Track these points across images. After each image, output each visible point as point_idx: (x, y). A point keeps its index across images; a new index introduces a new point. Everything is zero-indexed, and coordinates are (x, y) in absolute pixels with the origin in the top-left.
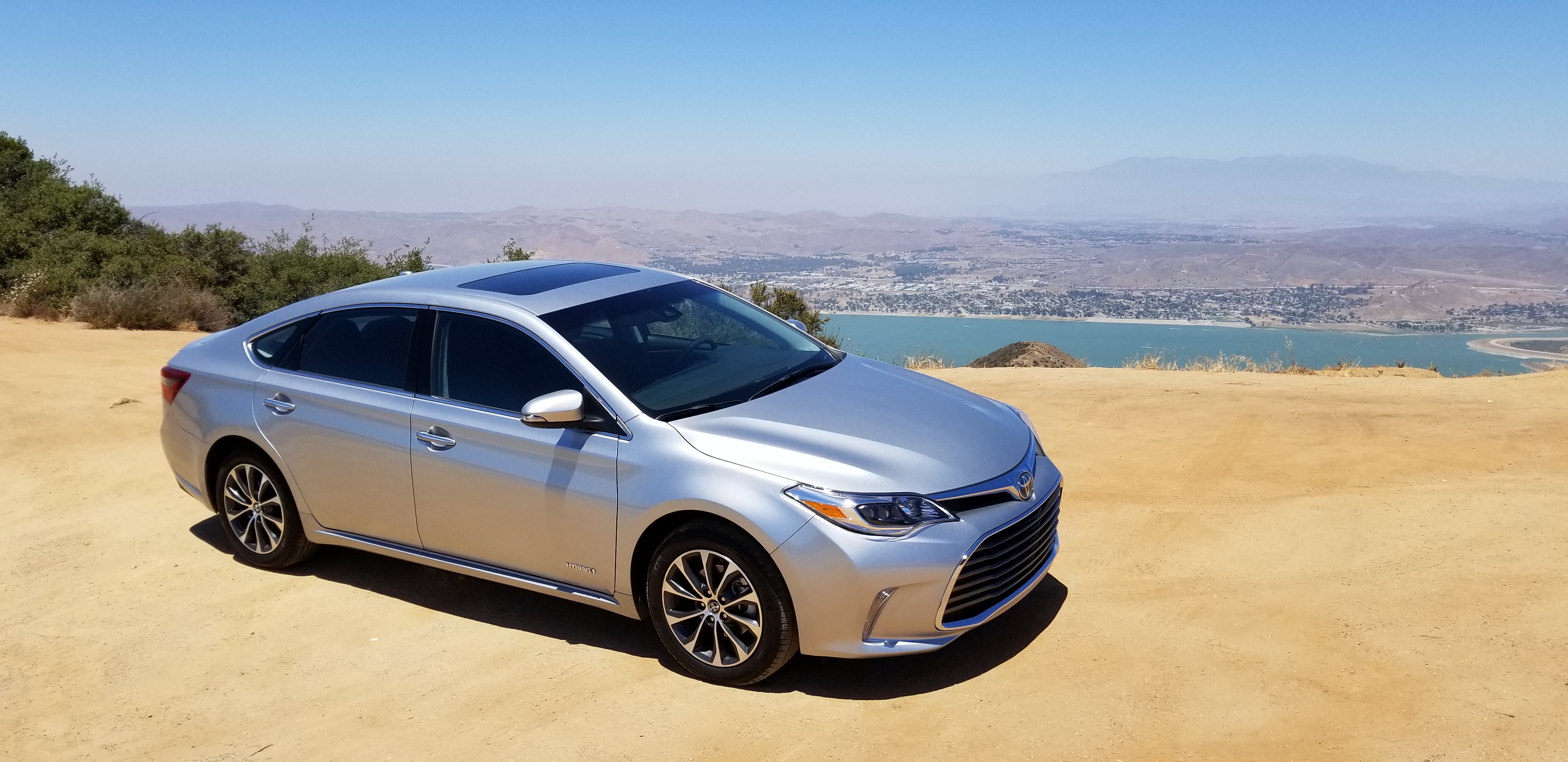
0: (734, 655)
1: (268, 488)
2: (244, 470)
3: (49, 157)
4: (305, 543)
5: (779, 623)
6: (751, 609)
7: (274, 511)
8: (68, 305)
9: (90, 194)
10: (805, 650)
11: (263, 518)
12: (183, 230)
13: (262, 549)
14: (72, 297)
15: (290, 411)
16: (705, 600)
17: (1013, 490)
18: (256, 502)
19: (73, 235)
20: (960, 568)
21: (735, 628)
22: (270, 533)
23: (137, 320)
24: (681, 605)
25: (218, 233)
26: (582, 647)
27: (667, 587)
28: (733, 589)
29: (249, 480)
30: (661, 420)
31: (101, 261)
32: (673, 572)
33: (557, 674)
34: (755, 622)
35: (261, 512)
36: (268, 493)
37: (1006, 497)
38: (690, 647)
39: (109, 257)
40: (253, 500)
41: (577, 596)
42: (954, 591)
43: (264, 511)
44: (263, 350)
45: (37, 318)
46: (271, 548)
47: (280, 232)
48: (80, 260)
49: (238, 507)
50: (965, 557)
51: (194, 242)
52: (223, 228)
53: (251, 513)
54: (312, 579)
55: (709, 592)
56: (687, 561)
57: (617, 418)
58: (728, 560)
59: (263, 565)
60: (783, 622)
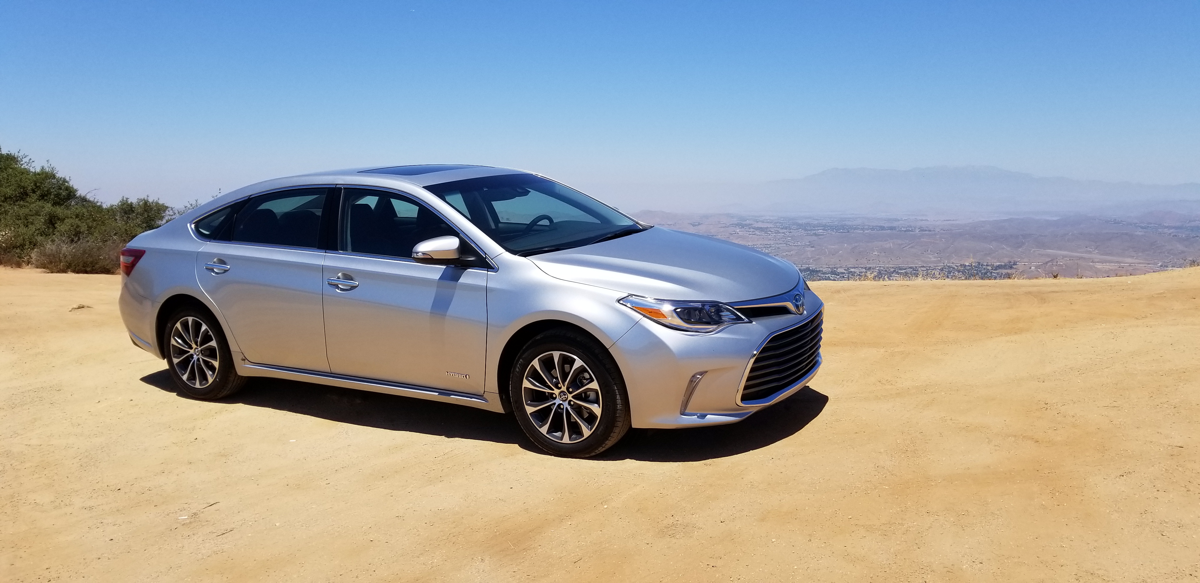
0: (580, 433)
1: (206, 334)
2: (188, 322)
3: (14, 151)
4: (235, 377)
5: (615, 404)
6: (592, 395)
7: (211, 353)
8: (30, 256)
9: (46, 177)
10: (634, 426)
11: (203, 359)
12: (119, 201)
13: (201, 384)
14: (33, 249)
15: (226, 271)
16: (556, 391)
17: (790, 305)
18: (197, 347)
19: (34, 203)
20: (753, 360)
21: (580, 411)
22: (207, 371)
23: (84, 267)
24: (537, 397)
25: (146, 203)
26: (457, 440)
27: (526, 384)
28: (577, 381)
29: (191, 330)
30: (519, 255)
31: (56, 223)
32: (531, 372)
33: (440, 455)
34: (596, 405)
35: (200, 354)
36: (207, 339)
37: (784, 311)
39: (62, 220)
40: (194, 346)
41: (454, 399)
42: (749, 377)
43: (202, 354)
44: (204, 229)
45: (5, 266)
46: (208, 383)
47: (194, 203)
48: (40, 222)
49: (182, 352)
50: (755, 352)
51: (127, 209)
52: (151, 200)
53: (192, 356)
54: (240, 406)
55: (559, 386)
56: (542, 362)
57: (486, 256)
58: (575, 357)
59: (200, 397)
60: (618, 403)
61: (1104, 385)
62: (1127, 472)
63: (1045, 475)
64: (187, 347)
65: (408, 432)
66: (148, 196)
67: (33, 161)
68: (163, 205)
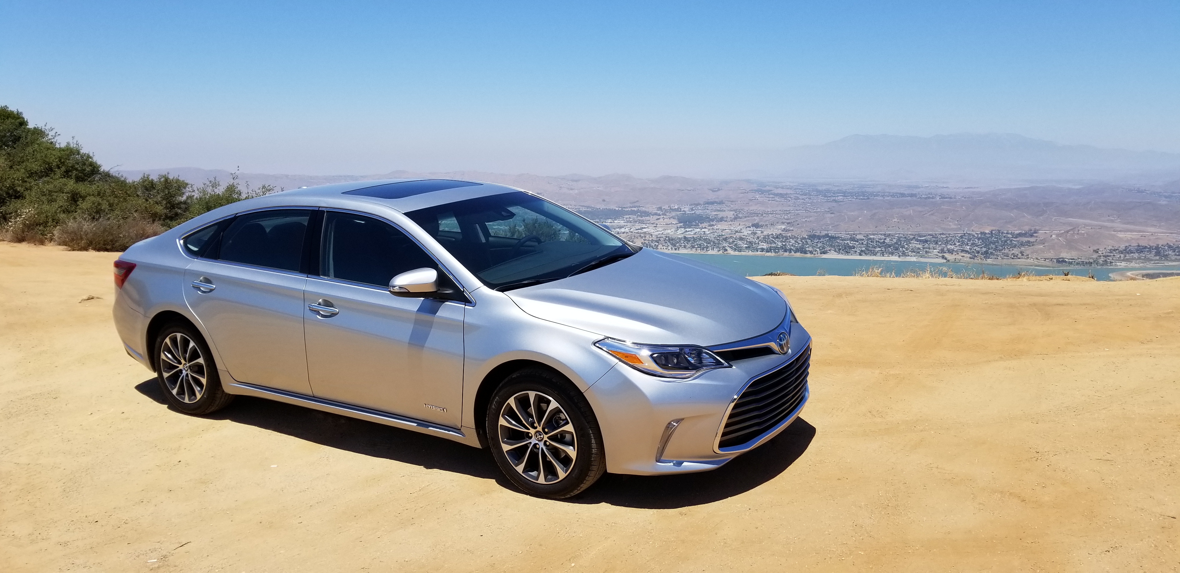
0: (555, 475)
1: (194, 351)
2: (176, 338)
3: (40, 125)
4: (222, 394)
5: (590, 448)
6: (568, 437)
7: (199, 369)
8: (52, 233)
9: (70, 152)
10: (609, 471)
11: (191, 375)
12: (140, 178)
13: (189, 400)
14: (55, 227)
15: (211, 290)
16: (532, 431)
17: (773, 345)
18: (186, 363)
19: (57, 181)
20: (732, 405)
21: (555, 452)
22: (196, 387)
23: (104, 245)
24: (514, 435)
25: (166, 179)
26: (436, 471)
27: (502, 422)
28: (554, 422)
29: (180, 346)
30: (497, 290)
31: (78, 201)
32: (507, 410)
33: (416, 490)
34: (571, 448)
35: (189, 370)
36: (195, 355)
37: (768, 351)
38: (520, 469)
39: (84, 198)
40: (183, 361)
41: (432, 431)
42: (728, 422)
43: (191, 370)
44: (192, 245)
45: (29, 243)
46: (196, 398)
47: (213, 180)
48: (62, 200)
49: (171, 367)
50: (735, 397)
51: (148, 186)
52: (171, 177)
53: (181, 371)
55: (535, 425)
56: (518, 400)
57: (464, 289)
58: (551, 398)
59: (190, 412)
60: (593, 447)
61: (1099, 432)
62: (1114, 547)
63: (1027, 545)
64: (176, 362)
65: (388, 460)
66: (168, 173)
67: (59, 135)
68: (183, 181)
